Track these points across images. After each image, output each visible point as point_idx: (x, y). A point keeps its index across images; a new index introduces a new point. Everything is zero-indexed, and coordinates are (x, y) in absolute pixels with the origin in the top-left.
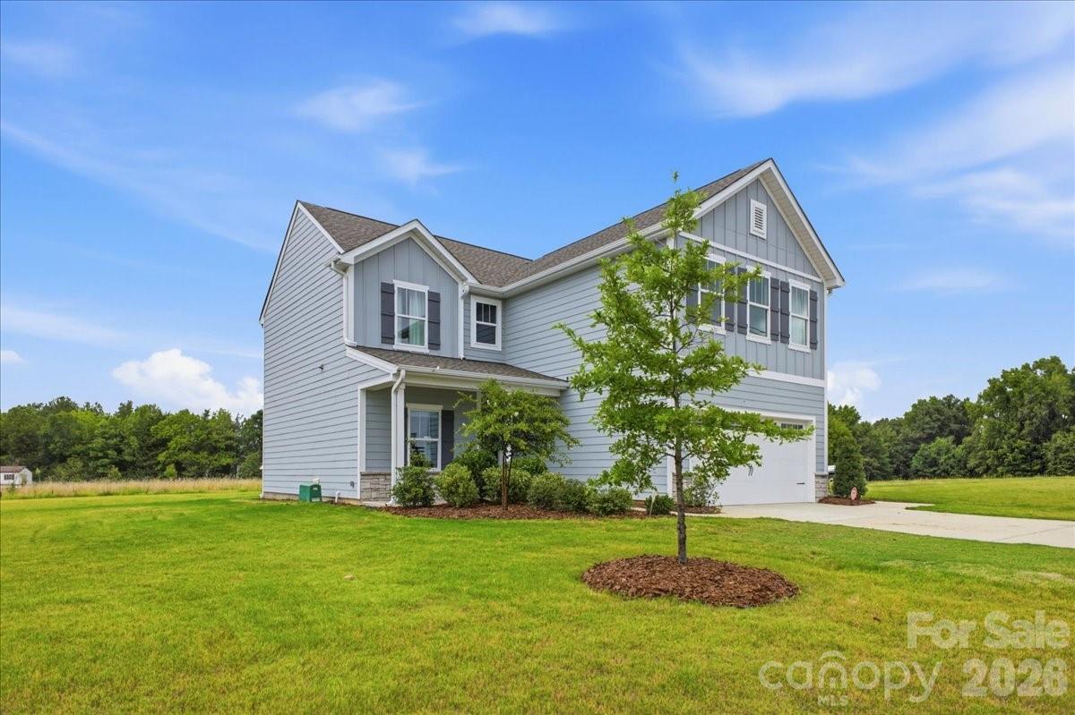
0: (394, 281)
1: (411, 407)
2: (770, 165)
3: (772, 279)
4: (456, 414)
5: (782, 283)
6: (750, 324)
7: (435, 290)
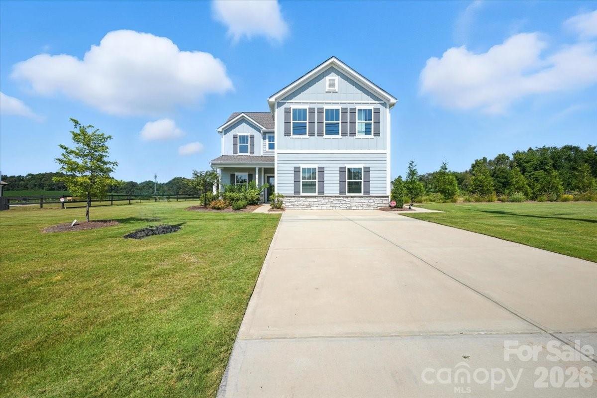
0: (238, 134)
1: (237, 174)
2: (333, 59)
3: (342, 109)
4: (253, 176)
5: (350, 109)
6: (326, 131)
7: (252, 134)
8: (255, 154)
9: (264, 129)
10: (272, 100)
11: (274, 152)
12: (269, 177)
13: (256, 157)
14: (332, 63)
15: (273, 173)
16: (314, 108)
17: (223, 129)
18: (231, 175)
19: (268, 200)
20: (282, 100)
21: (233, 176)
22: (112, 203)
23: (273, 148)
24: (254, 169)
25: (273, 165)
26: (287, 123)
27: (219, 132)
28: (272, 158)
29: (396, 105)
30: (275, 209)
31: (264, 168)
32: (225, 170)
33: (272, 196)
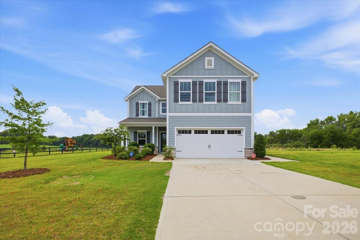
0: (139, 102)
1: (138, 131)
2: (211, 44)
3: (217, 82)
4: (151, 132)
5: (224, 82)
6: (205, 99)
7: (150, 102)
8: (153, 116)
9: (159, 98)
10: (165, 75)
11: (166, 115)
12: (162, 134)
13: (152, 118)
14: (210, 47)
15: (166, 130)
16: (196, 82)
17: (128, 98)
18: (134, 132)
19: (162, 151)
20: (172, 75)
21: (135, 133)
22: (50, 153)
23: (166, 112)
24: (151, 128)
25: (166, 125)
26: (176, 92)
27: (125, 100)
28: (164, 119)
29: (258, 79)
30: (167, 159)
31: (159, 127)
32: (130, 128)
33: (165, 148)
